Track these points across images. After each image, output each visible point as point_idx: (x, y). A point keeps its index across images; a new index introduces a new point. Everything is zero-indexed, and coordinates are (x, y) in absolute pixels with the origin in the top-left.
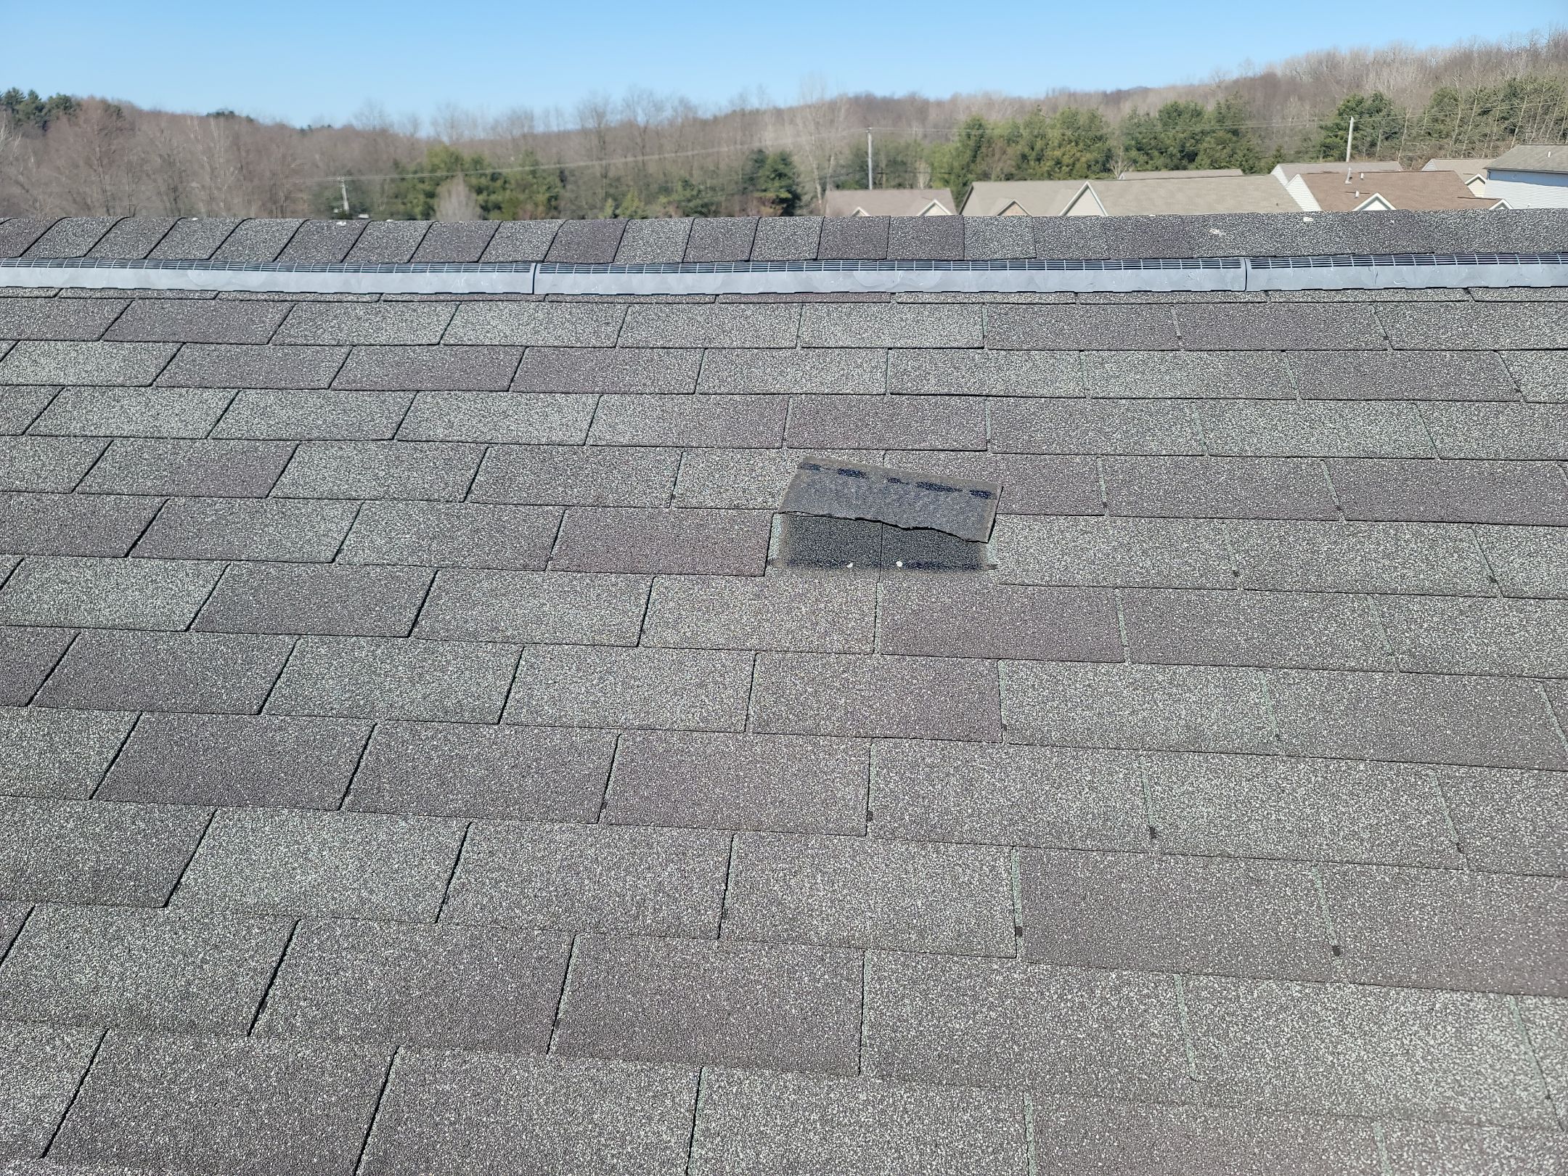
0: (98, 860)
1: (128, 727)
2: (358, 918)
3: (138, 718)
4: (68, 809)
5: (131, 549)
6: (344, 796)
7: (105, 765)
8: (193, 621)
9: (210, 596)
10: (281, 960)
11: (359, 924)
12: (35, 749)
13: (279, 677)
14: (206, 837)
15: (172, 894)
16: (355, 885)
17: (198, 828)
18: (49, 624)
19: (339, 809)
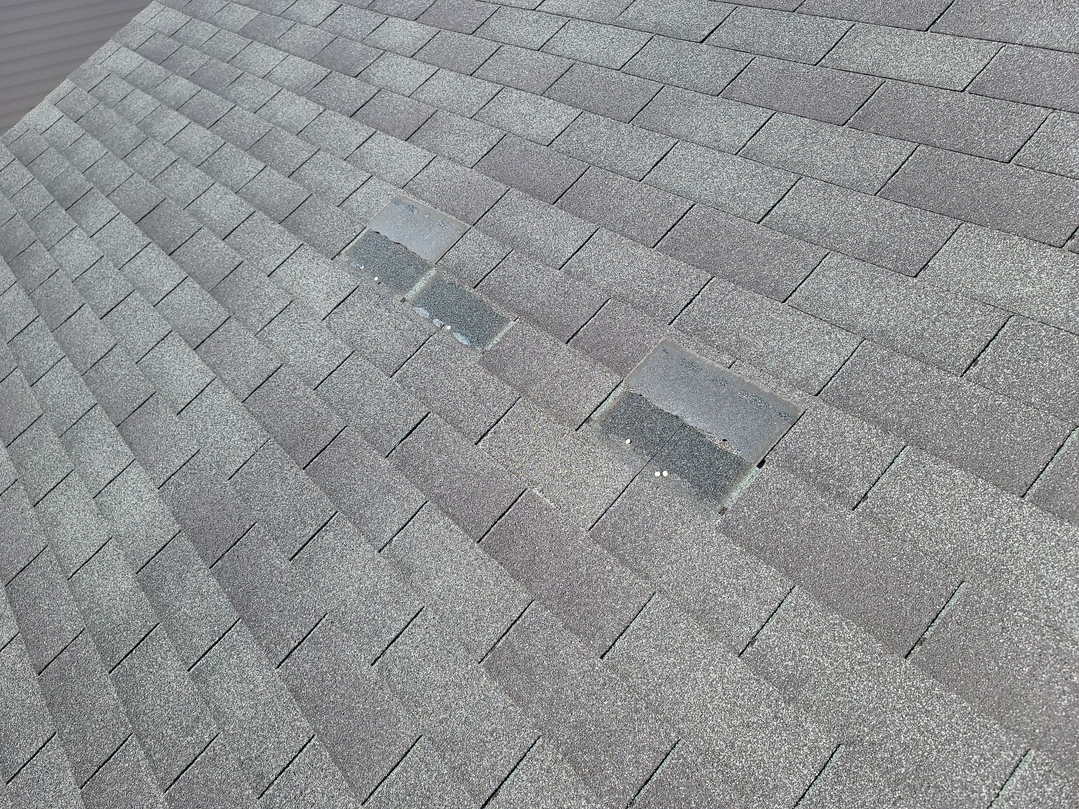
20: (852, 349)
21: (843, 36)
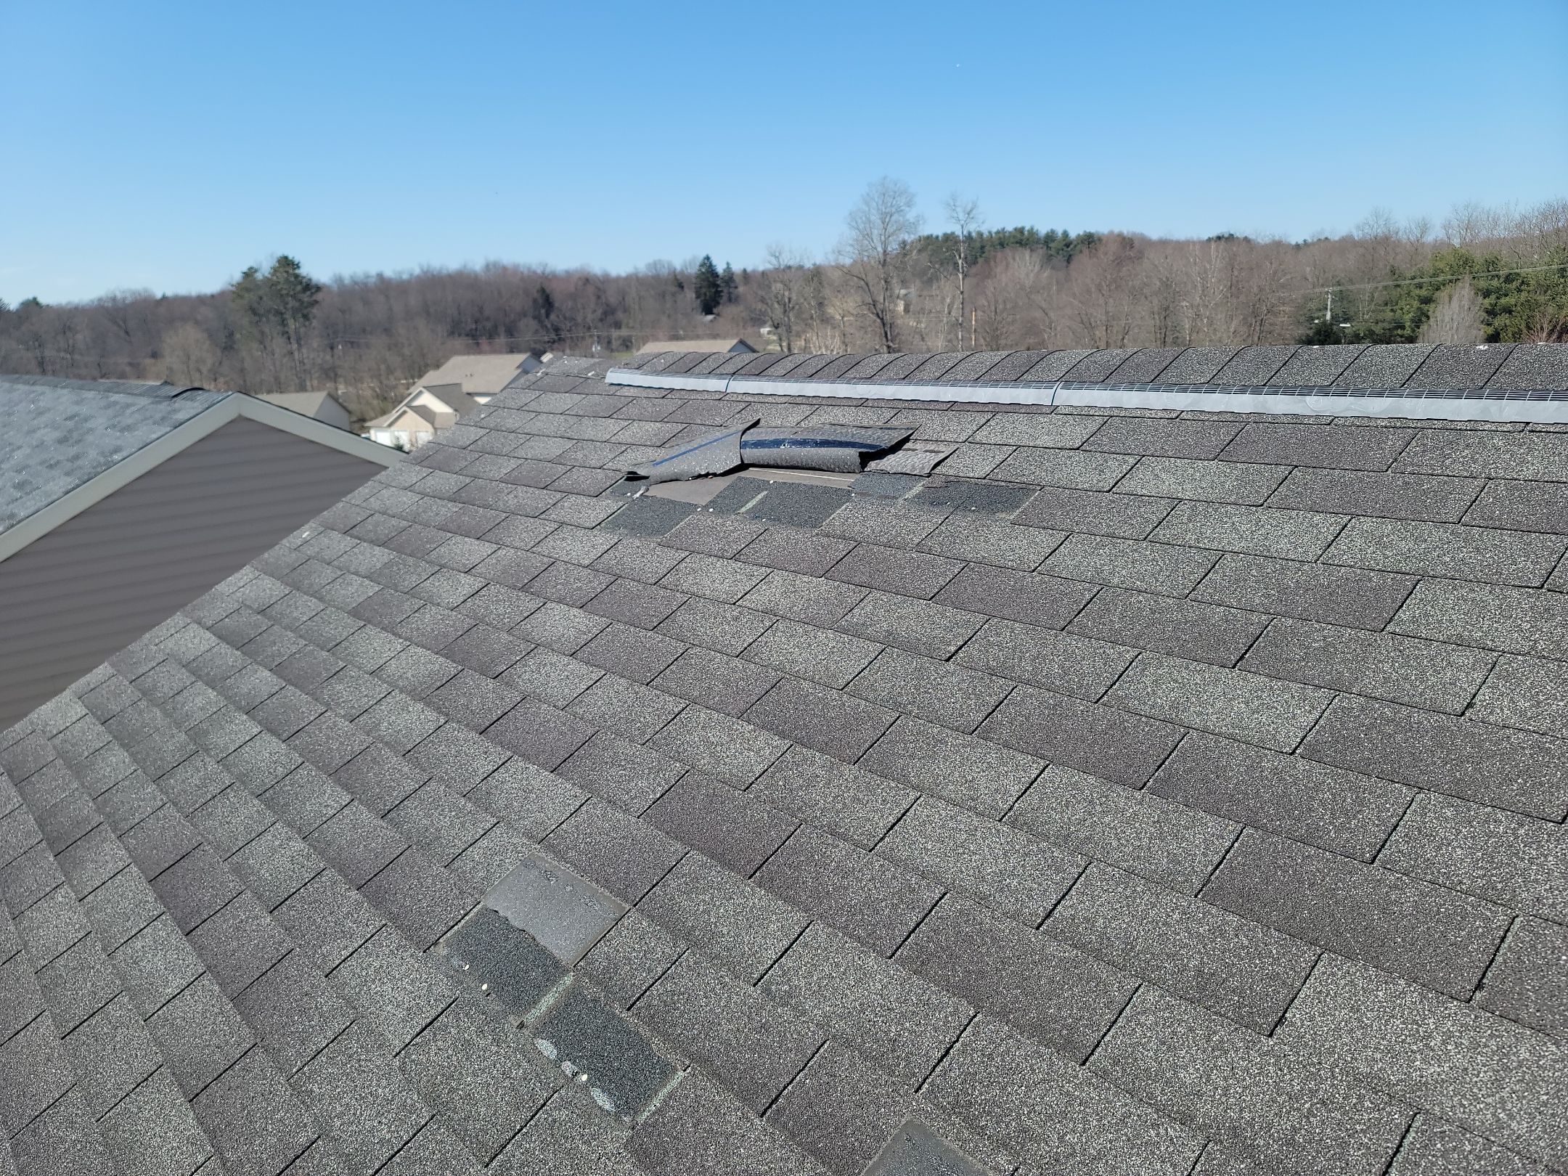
0: (1202, 962)
1: (1232, 837)
2: (1493, 1142)
3: (1242, 831)
4: (1174, 901)
5: (1238, 662)
6: (1476, 989)
7: (1210, 868)
8: (1298, 746)
9: (1316, 723)
10: (1398, 1151)
11: (1494, 1149)
12: (1146, 833)
13: (1394, 829)
14: (1312, 978)
15: (1276, 1026)
16: (1489, 1100)
17: (1304, 965)
18: (1161, 718)
19: (1468, 1002)
20: (1193, 1156)
21: (1128, 667)
